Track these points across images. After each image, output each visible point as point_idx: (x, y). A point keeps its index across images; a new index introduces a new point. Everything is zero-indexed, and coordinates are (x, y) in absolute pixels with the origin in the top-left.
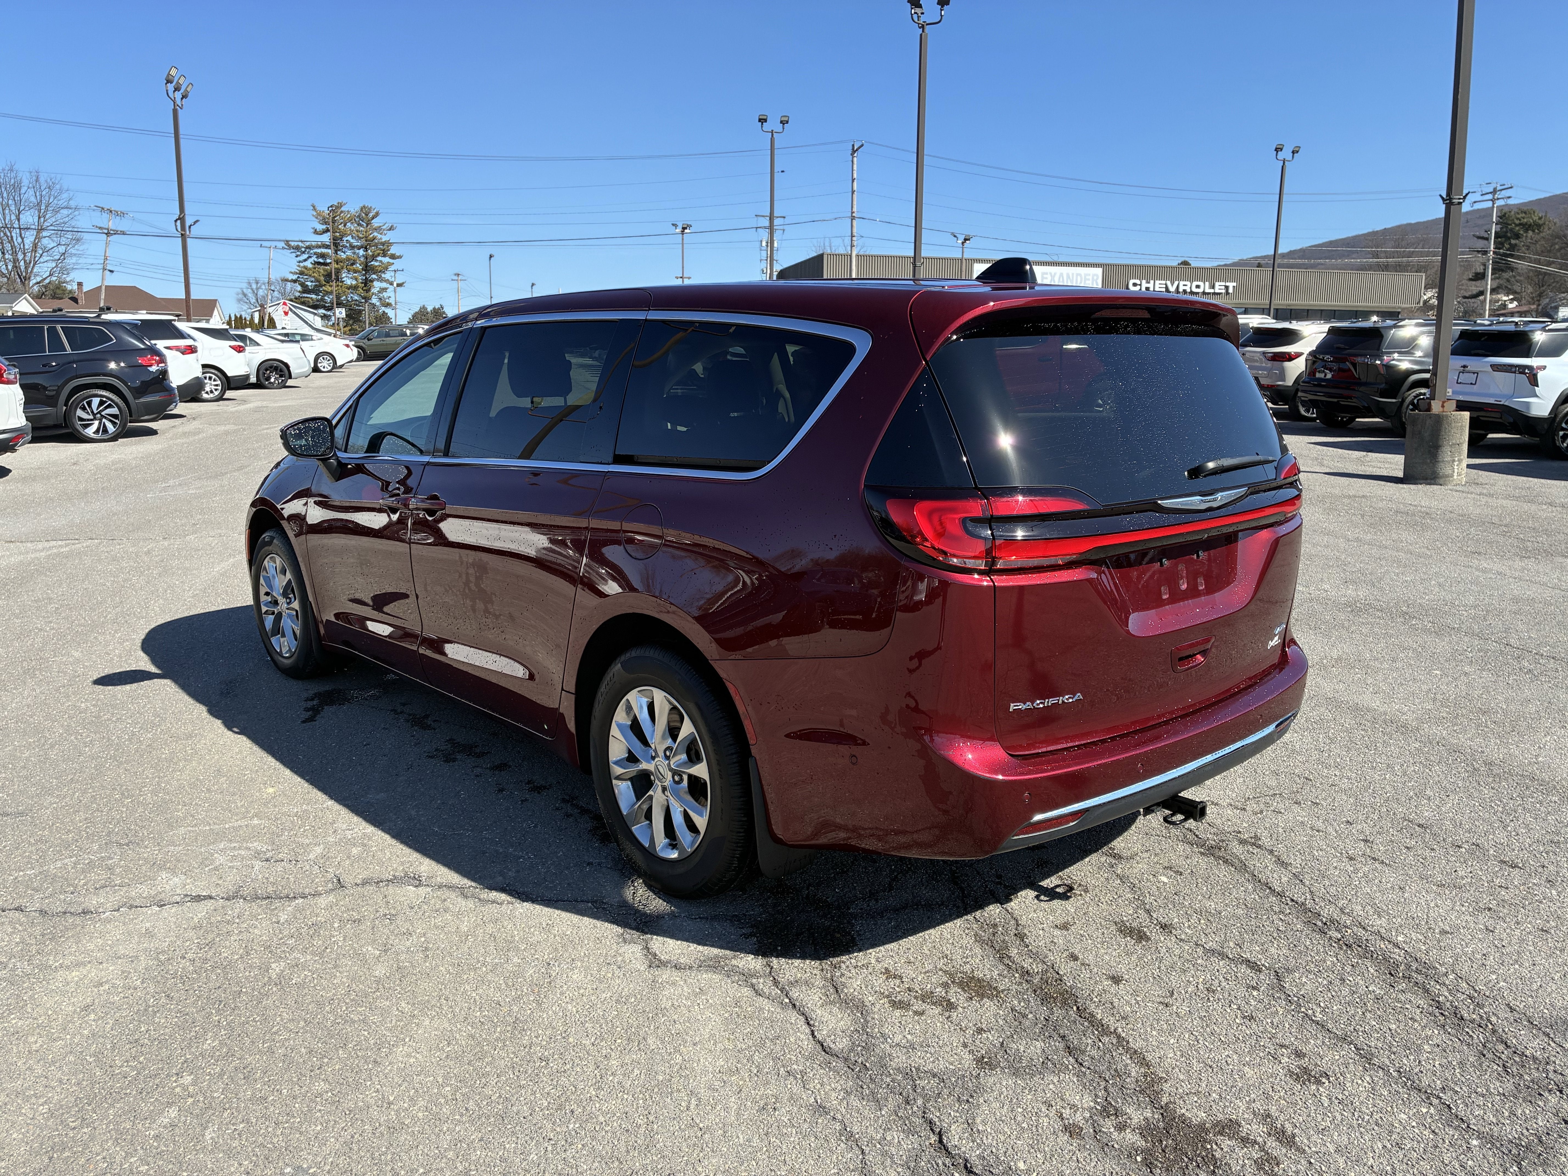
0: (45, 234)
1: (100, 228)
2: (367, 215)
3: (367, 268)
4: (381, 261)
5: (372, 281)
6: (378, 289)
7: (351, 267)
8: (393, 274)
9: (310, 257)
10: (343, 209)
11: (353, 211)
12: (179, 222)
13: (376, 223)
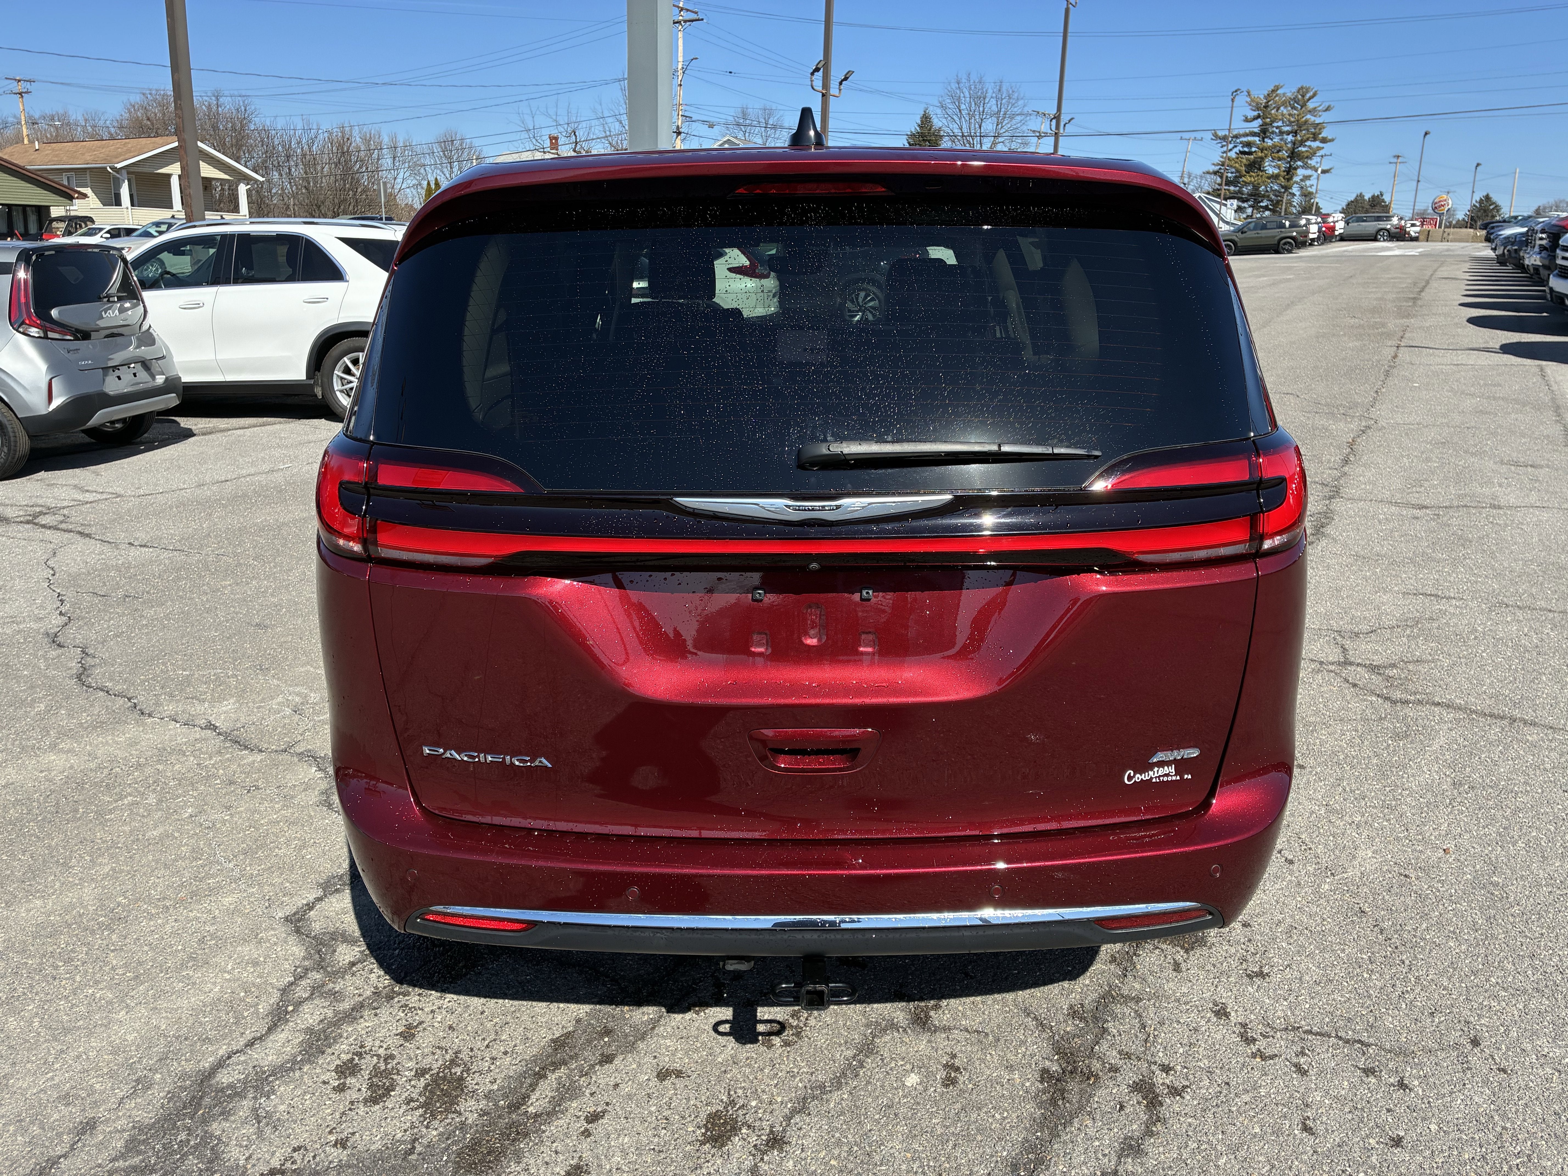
0: (1001, 139)
1: (1034, 131)
2: (1303, 96)
3: (1294, 155)
4: (1310, 147)
5: (1295, 169)
6: (1301, 177)
7: (1276, 155)
8: (1319, 159)
9: (1235, 146)
10: (1278, 92)
11: (1289, 95)
12: (1054, 121)
13: (1311, 105)
